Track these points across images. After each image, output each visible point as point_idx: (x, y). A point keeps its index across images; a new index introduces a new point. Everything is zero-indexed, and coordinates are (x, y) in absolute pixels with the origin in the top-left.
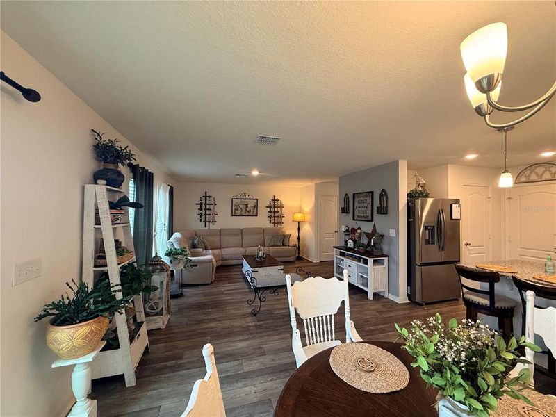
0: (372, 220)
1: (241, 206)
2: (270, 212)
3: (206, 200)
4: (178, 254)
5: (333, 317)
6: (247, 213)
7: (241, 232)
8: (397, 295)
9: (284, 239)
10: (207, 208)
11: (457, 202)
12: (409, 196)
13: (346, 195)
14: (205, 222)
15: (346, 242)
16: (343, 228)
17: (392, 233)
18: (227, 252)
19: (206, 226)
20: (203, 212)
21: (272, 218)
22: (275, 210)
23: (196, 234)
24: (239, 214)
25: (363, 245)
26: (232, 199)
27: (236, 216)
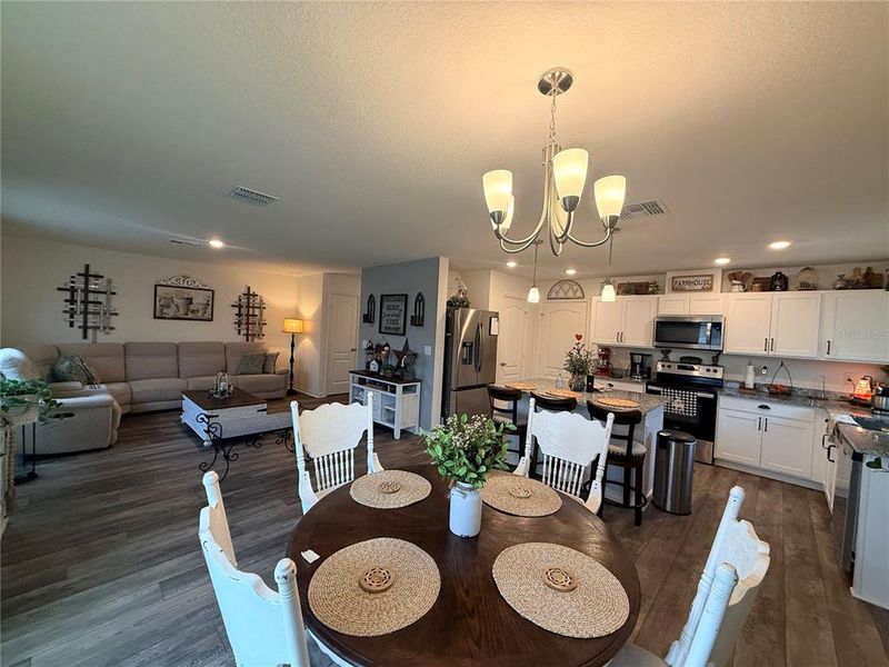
0: (404, 334)
1: (177, 301)
2: (239, 315)
3: (86, 283)
4: (23, 393)
5: (352, 451)
6: (190, 315)
7: (177, 349)
8: (428, 428)
9: (266, 362)
10: (91, 299)
11: (496, 315)
12: (449, 304)
13: (371, 296)
14: (85, 328)
15: (368, 364)
16: (365, 344)
17: (428, 351)
18: (141, 387)
19: (85, 337)
20: (79, 307)
21: (244, 326)
22: (249, 311)
23: (60, 353)
24: (171, 314)
25: (391, 368)
26: (156, 286)
27: (164, 318)
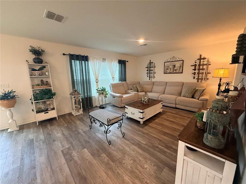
1: (170, 67)
2: (195, 70)
3: (150, 65)
7: (166, 84)
10: (151, 69)
19: (150, 80)
20: (149, 72)
21: (197, 75)
22: (200, 67)
24: (169, 72)
26: (165, 62)
27: (167, 73)
